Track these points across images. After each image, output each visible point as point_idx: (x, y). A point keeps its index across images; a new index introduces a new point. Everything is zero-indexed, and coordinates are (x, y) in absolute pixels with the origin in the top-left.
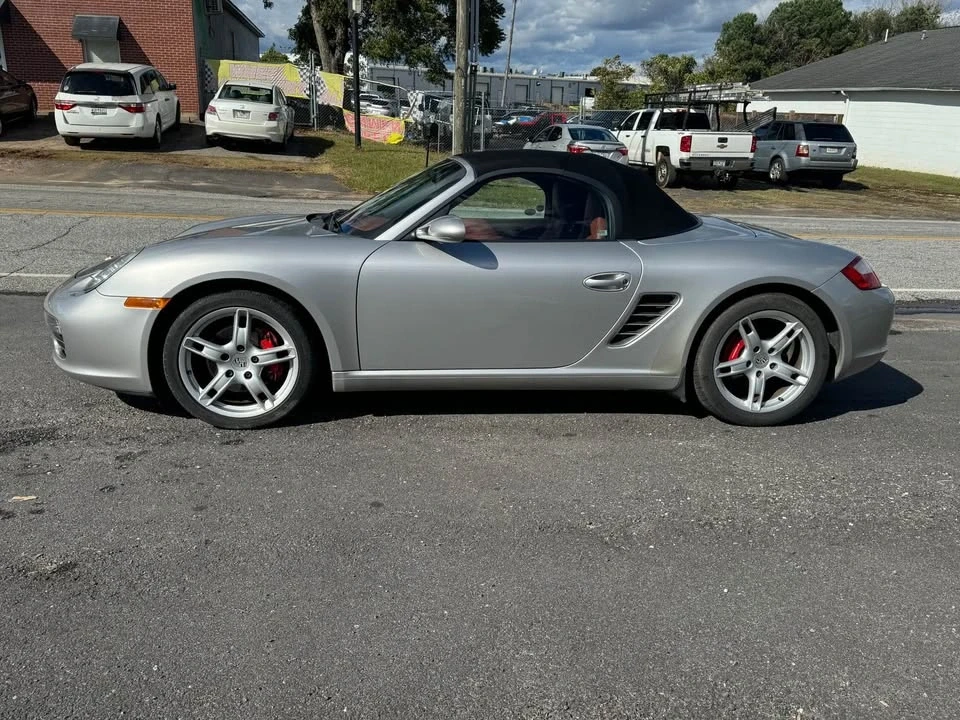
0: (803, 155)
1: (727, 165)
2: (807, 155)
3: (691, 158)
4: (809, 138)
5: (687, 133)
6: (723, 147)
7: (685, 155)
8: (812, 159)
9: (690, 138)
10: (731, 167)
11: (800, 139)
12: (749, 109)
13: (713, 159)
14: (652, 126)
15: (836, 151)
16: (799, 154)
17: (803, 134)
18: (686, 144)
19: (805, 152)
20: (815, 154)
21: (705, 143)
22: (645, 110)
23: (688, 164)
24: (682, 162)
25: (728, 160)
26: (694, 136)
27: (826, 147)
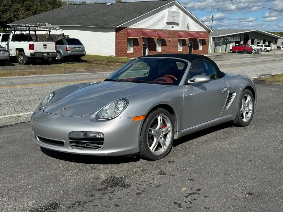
0: (69, 50)
1: (48, 55)
2: (70, 50)
3: (34, 52)
4: (69, 44)
5: (31, 43)
6: (45, 48)
7: (32, 52)
8: (72, 52)
9: (33, 45)
10: (50, 56)
11: (66, 44)
12: (51, 33)
13: (43, 53)
14: (11, 40)
15: (79, 49)
16: (67, 50)
17: (66, 42)
18: (31, 47)
19: (69, 49)
20: (73, 50)
21: (39, 47)
22: (4, 33)
23: (34, 55)
24: (31, 54)
25: (48, 53)
26: (34, 44)
27: (75, 47)
